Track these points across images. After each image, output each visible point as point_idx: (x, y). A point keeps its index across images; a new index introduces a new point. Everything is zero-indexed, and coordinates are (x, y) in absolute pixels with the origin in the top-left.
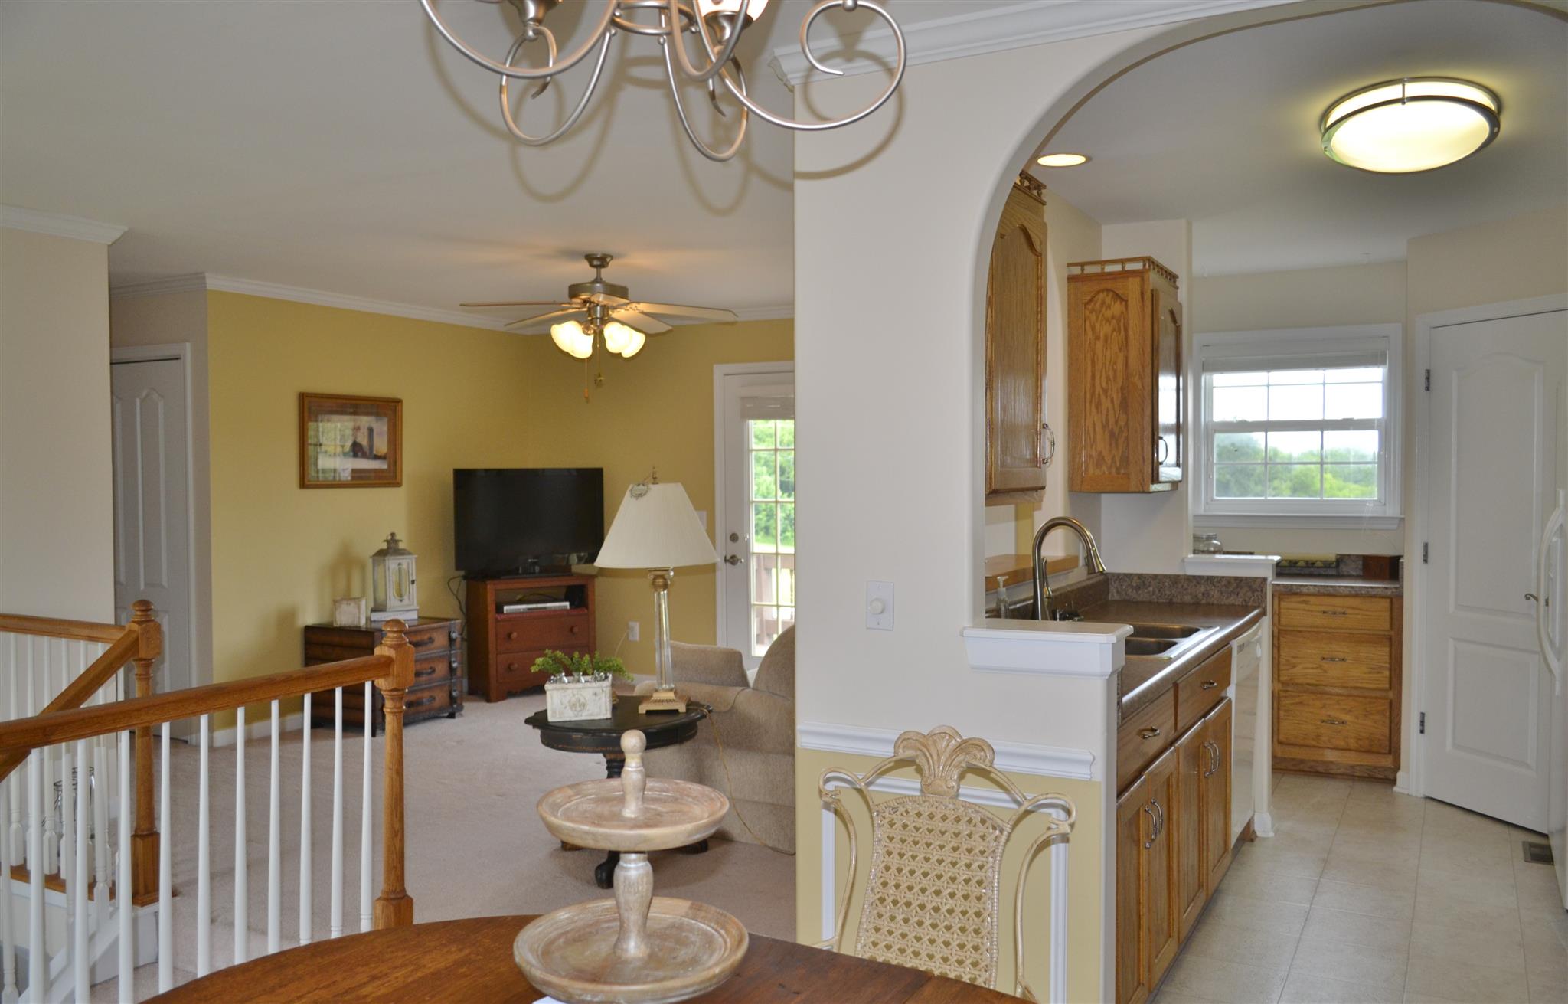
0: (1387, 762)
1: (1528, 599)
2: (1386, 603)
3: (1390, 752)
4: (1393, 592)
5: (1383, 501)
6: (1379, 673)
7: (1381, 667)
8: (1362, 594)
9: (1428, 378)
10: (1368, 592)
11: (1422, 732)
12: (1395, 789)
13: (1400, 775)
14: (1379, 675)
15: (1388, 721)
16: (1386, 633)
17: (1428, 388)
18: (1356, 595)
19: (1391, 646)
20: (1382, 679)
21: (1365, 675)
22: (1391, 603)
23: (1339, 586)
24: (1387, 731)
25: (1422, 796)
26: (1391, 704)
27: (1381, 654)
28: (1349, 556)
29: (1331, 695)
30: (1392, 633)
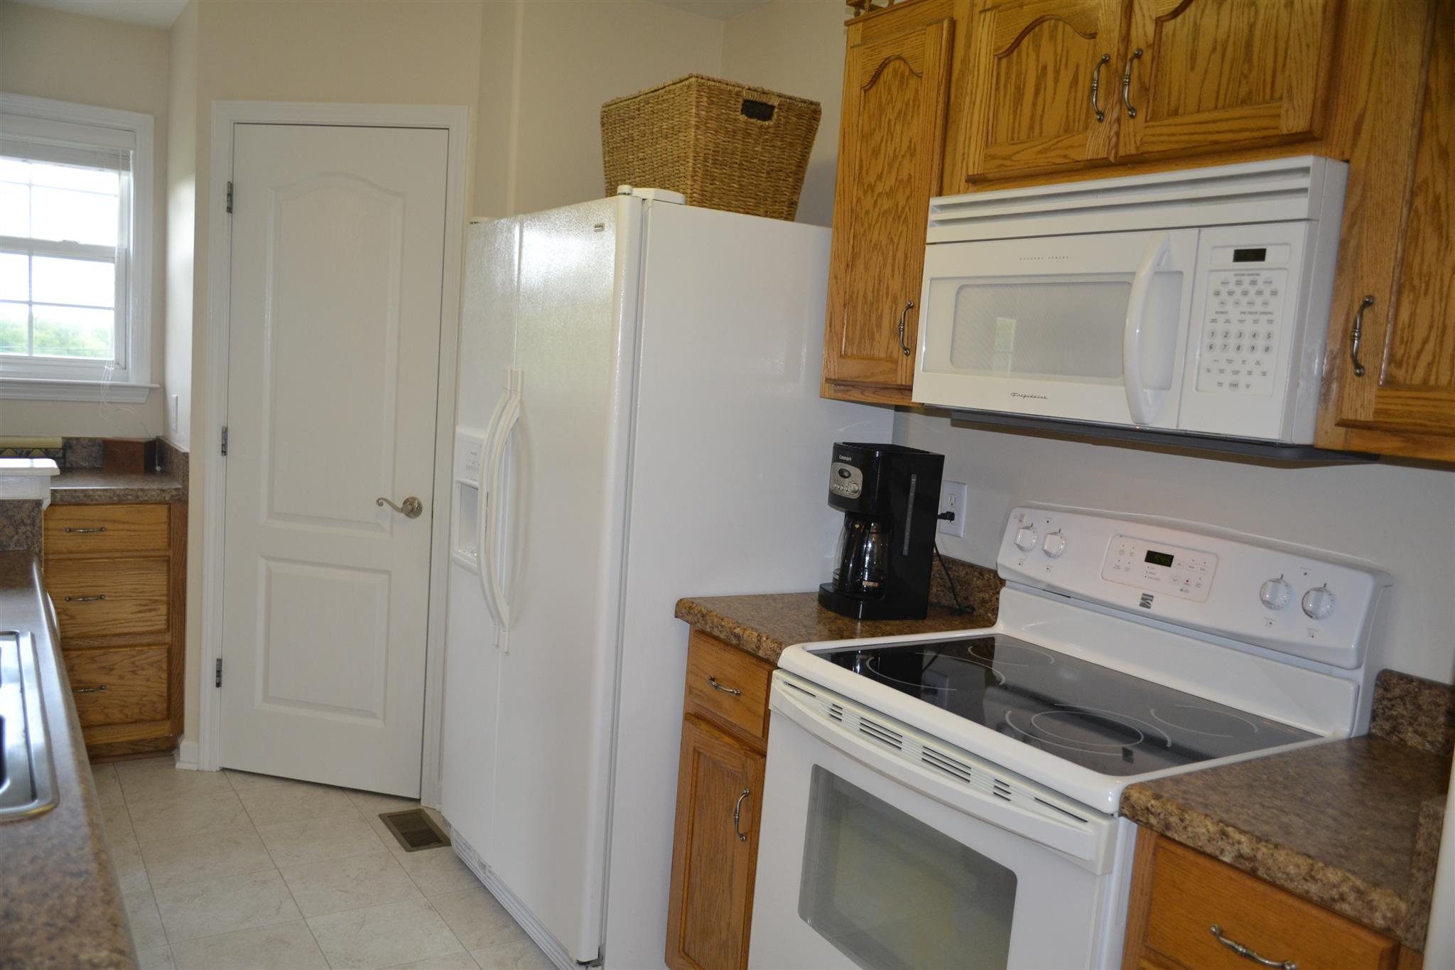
0: (163, 730)
1: (381, 505)
2: (162, 512)
3: (168, 717)
4: (173, 496)
5: (122, 363)
6: (151, 610)
7: (156, 601)
8: (128, 500)
9: (230, 195)
10: (138, 497)
11: (218, 685)
12: (178, 766)
13: (185, 744)
14: (153, 613)
15: (164, 675)
16: (164, 553)
17: (230, 210)
18: (120, 502)
19: (169, 570)
20: (158, 619)
21: (131, 616)
22: (169, 509)
23: (93, 490)
24: (164, 687)
25: (218, 769)
26: (169, 651)
27: (157, 582)
28: (78, 439)
29: (81, 649)
30: (170, 553)
